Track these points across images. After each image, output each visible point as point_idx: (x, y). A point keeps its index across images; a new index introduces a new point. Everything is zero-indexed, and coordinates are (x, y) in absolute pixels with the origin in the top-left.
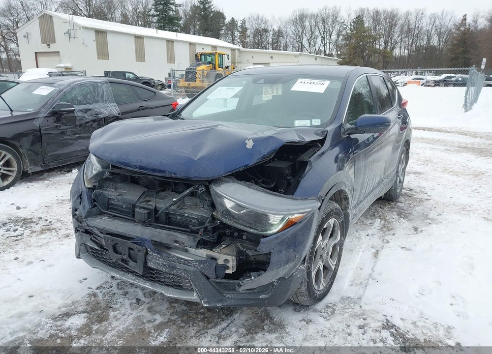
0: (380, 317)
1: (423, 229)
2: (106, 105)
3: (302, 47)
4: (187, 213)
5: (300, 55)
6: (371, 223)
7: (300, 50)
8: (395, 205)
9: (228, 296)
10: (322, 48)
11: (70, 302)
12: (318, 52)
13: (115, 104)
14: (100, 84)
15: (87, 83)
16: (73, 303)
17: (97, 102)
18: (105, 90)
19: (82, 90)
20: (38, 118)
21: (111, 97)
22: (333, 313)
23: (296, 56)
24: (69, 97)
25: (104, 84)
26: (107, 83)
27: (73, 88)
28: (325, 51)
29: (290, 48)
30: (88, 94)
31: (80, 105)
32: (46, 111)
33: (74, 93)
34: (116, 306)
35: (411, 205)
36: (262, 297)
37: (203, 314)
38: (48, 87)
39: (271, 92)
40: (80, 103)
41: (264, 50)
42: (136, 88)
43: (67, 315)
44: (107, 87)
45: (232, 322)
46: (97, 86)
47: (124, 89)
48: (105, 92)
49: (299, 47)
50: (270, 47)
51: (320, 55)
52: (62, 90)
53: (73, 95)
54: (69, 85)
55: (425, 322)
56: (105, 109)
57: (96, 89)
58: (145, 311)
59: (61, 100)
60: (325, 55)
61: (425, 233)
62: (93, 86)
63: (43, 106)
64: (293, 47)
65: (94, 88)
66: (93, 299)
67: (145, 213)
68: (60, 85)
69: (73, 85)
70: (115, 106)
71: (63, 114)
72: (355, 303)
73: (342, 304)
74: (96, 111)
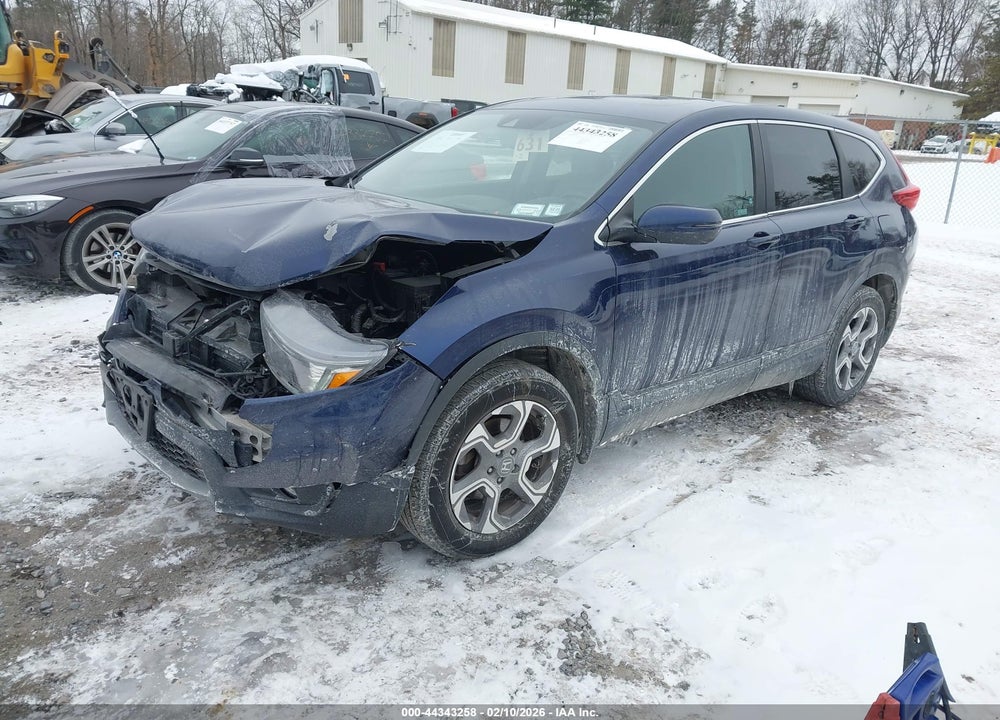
0: (576, 608)
1: (837, 470)
2: (331, 159)
3: (878, 63)
4: (228, 349)
5: (864, 81)
6: (730, 441)
7: (873, 70)
8: (827, 416)
9: (257, 502)
10: (928, 68)
11: (88, 477)
12: (920, 76)
13: (351, 158)
14: (326, 119)
15: (300, 115)
16: (90, 481)
17: (314, 151)
18: (333, 130)
19: (290, 128)
20: (199, 173)
21: (344, 144)
22: (492, 580)
23: (854, 83)
24: (261, 139)
25: (334, 118)
26: (340, 117)
27: (272, 124)
28: (934, 75)
29: (851, 65)
30: (298, 137)
31: (281, 155)
32: (216, 161)
33: (273, 132)
34: (150, 497)
35: (863, 421)
36: (307, 513)
37: (266, 535)
38: (233, 120)
39: (529, 147)
40: (281, 152)
41: (790, 69)
42: (399, 130)
43: (70, 496)
44: (339, 126)
45: (302, 557)
46: (319, 122)
47: (374, 129)
48: (333, 133)
49: (870, 64)
50: (802, 62)
51: (921, 83)
52: (251, 126)
53: (270, 136)
54: (265, 118)
55: (656, 634)
56: (329, 166)
57: (317, 128)
58: (182, 512)
59: (246, 143)
60: (933, 84)
61: (834, 478)
62: (312, 122)
63: (212, 154)
64: (858, 63)
65: (313, 125)
66: (125, 479)
67: (174, 341)
68: (252, 117)
69: (271, 118)
70: (349, 162)
71: (245, 170)
72: (551, 574)
73: (525, 569)
74: (309, 169)
